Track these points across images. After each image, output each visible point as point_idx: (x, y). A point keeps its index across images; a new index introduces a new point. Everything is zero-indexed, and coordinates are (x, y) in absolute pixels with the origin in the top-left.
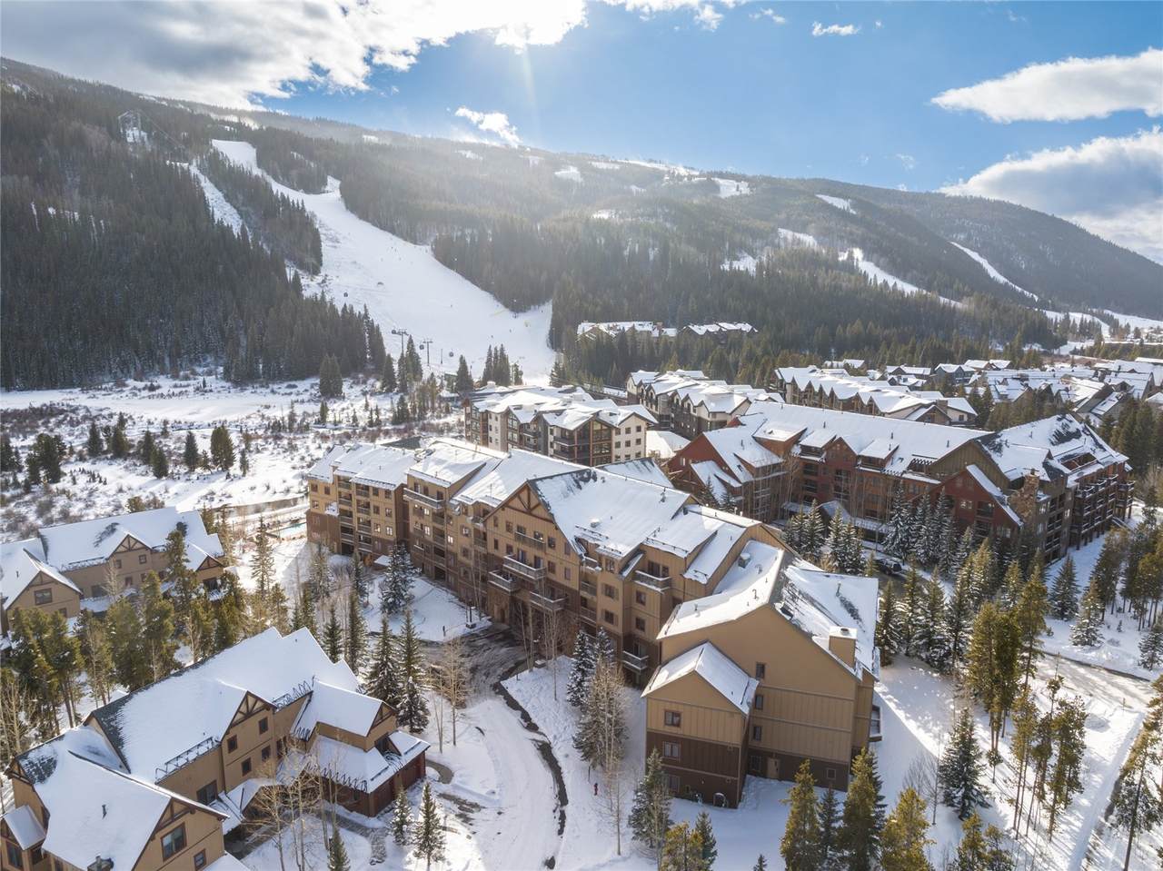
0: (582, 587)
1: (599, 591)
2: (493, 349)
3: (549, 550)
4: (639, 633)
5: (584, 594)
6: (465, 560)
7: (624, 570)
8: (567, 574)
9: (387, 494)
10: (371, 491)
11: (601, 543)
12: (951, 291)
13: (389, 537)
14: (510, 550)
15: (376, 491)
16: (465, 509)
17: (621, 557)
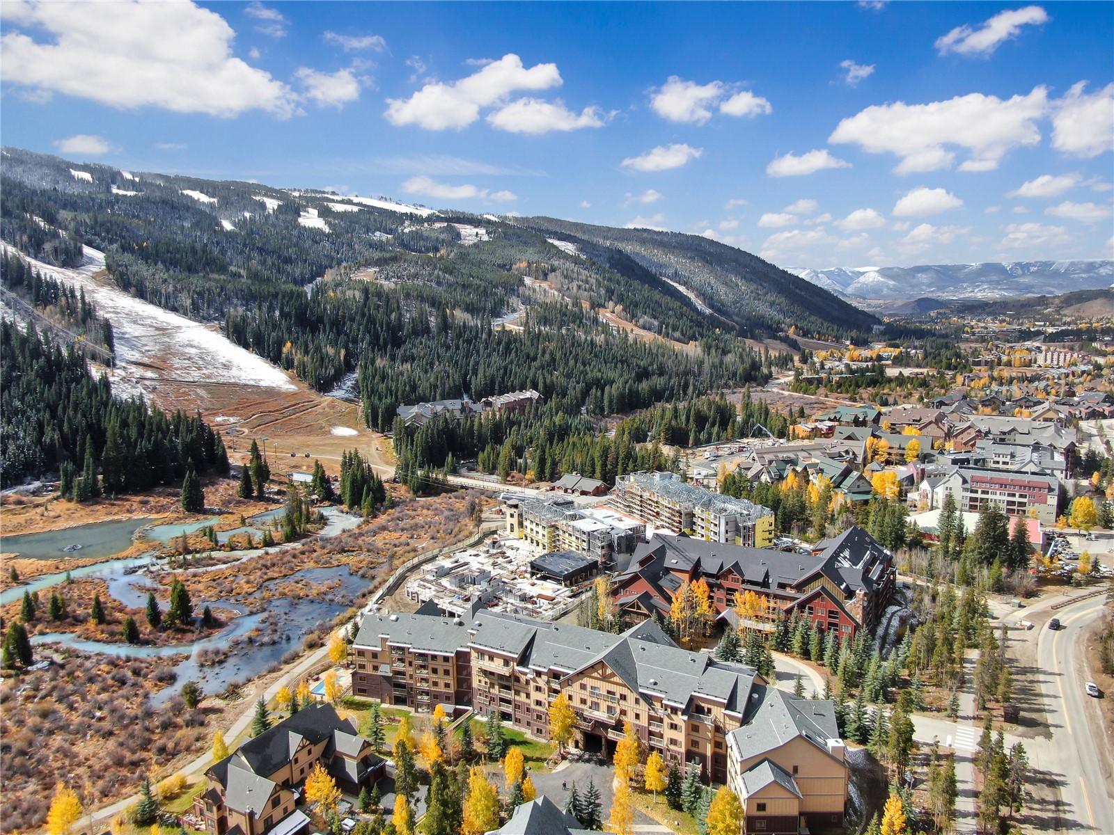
0: (650, 724)
1: (665, 725)
2: (347, 452)
3: (621, 702)
4: (694, 749)
5: (651, 728)
6: (538, 708)
7: (684, 712)
8: (637, 716)
9: (446, 659)
10: (430, 658)
11: (663, 696)
12: (677, 334)
13: (447, 690)
14: (583, 701)
15: (434, 657)
16: (539, 674)
17: (683, 707)
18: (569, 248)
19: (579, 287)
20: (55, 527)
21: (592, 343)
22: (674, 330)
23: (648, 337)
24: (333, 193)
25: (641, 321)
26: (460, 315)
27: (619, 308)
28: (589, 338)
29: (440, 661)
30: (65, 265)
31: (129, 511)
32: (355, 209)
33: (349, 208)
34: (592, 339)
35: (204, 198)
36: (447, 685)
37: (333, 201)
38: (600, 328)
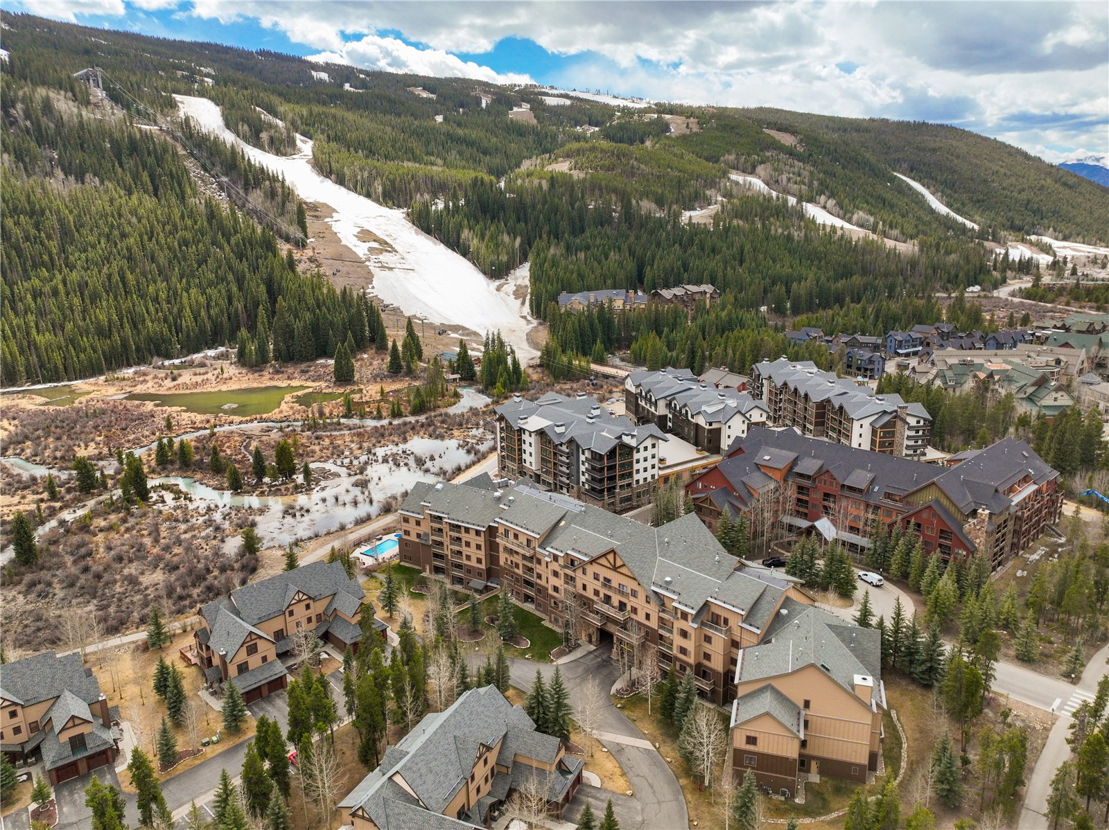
0: (660, 627)
1: (675, 630)
2: (490, 333)
3: (632, 598)
4: (706, 662)
5: (661, 632)
6: (555, 594)
7: (694, 619)
8: (648, 616)
9: (478, 533)
10: (463, 530)
11: (675, 597)
12: (895, 232)
13: (479, 566)
14: (596, 593)
15: (467, 530)
16: (556, 558)
17: (694, 612)
18: (787, 140)
19: (789, 180)
20: (224, 388)
21: (789, 238)
22: (891, 227)
23: (856, 233)
24: (552, 87)
25: (855, 217)
26: (647, 206)
27: (831, 203)
28: (786, 233)
29: (473, 533)
30: (278, 152)
31: (289, 378)
32: (568, 102)
33: (562, 101)
34: (789, 233)
35: (425, 95)
36: (479, 561)
37: (547, 94)
38: (802, 224)
